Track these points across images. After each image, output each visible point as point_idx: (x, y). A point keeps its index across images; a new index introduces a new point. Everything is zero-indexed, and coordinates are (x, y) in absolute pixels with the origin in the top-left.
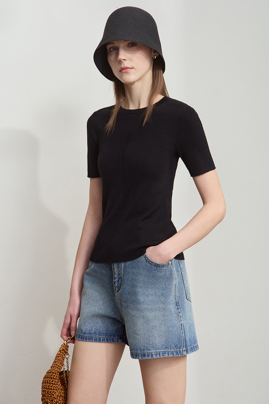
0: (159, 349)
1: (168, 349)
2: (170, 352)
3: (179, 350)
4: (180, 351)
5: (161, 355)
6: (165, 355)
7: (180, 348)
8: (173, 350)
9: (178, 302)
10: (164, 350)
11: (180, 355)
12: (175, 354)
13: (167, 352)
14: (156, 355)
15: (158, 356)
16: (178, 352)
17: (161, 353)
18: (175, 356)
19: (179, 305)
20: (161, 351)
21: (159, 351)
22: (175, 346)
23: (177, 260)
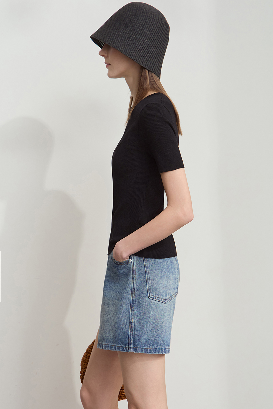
0: (108, 342)
1: (115, 344)
2: (117, 347)
3: (125, 346)
4: (126, 348)
5: (109, 348)
6: (112, 349)
7: (126, 345)
8: (119, 346)
9: (135, 300)
10: (112, 344)
11: (126, 351)
12: (121, 349)
13: (114, 347)
14: (106, 347)
15: (107, 348)
16: (124, 348)
17: (109, 346)
18: (121, 351)
19: (135, 303)
20: (109, 344)
21: (108, 344)
22: (122, 343)
23: (142, 258)
